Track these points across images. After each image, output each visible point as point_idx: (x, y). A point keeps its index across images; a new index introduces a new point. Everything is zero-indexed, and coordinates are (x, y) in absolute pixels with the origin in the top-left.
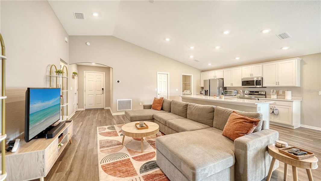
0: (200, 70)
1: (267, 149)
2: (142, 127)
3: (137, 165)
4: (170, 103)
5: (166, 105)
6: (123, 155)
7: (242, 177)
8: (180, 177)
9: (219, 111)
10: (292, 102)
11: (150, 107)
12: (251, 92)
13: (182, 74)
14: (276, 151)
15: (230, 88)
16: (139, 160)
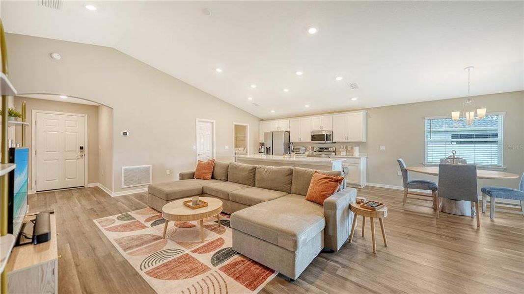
0: (258, 118)
1: (350, 207)
2: (197, 206)
3: (205, 259)
4: (227, 168)
5: (219, 172)
6: (174, 251)
7: (332, 239)
8: (276, 251)
9: (298, 172)
10: (360, 158)
11: (192, 176)
12: (320, 148)
13: (234, 123)
14: (358, 207)
15: (297, 143)
16: (204, 252)
